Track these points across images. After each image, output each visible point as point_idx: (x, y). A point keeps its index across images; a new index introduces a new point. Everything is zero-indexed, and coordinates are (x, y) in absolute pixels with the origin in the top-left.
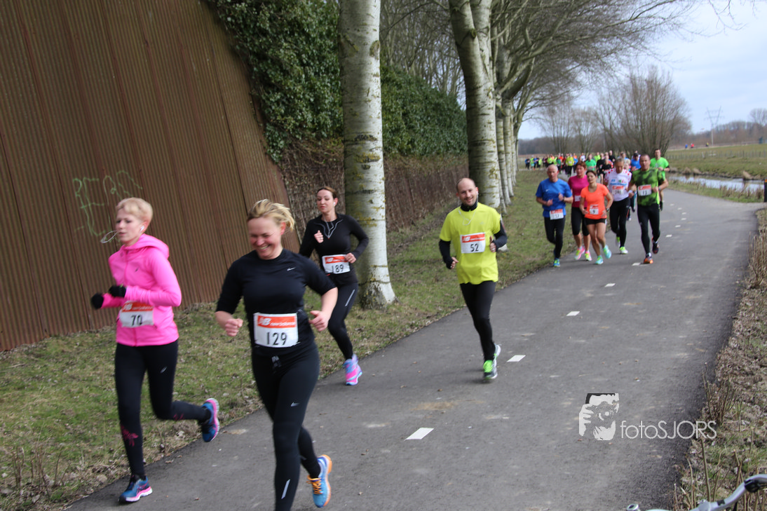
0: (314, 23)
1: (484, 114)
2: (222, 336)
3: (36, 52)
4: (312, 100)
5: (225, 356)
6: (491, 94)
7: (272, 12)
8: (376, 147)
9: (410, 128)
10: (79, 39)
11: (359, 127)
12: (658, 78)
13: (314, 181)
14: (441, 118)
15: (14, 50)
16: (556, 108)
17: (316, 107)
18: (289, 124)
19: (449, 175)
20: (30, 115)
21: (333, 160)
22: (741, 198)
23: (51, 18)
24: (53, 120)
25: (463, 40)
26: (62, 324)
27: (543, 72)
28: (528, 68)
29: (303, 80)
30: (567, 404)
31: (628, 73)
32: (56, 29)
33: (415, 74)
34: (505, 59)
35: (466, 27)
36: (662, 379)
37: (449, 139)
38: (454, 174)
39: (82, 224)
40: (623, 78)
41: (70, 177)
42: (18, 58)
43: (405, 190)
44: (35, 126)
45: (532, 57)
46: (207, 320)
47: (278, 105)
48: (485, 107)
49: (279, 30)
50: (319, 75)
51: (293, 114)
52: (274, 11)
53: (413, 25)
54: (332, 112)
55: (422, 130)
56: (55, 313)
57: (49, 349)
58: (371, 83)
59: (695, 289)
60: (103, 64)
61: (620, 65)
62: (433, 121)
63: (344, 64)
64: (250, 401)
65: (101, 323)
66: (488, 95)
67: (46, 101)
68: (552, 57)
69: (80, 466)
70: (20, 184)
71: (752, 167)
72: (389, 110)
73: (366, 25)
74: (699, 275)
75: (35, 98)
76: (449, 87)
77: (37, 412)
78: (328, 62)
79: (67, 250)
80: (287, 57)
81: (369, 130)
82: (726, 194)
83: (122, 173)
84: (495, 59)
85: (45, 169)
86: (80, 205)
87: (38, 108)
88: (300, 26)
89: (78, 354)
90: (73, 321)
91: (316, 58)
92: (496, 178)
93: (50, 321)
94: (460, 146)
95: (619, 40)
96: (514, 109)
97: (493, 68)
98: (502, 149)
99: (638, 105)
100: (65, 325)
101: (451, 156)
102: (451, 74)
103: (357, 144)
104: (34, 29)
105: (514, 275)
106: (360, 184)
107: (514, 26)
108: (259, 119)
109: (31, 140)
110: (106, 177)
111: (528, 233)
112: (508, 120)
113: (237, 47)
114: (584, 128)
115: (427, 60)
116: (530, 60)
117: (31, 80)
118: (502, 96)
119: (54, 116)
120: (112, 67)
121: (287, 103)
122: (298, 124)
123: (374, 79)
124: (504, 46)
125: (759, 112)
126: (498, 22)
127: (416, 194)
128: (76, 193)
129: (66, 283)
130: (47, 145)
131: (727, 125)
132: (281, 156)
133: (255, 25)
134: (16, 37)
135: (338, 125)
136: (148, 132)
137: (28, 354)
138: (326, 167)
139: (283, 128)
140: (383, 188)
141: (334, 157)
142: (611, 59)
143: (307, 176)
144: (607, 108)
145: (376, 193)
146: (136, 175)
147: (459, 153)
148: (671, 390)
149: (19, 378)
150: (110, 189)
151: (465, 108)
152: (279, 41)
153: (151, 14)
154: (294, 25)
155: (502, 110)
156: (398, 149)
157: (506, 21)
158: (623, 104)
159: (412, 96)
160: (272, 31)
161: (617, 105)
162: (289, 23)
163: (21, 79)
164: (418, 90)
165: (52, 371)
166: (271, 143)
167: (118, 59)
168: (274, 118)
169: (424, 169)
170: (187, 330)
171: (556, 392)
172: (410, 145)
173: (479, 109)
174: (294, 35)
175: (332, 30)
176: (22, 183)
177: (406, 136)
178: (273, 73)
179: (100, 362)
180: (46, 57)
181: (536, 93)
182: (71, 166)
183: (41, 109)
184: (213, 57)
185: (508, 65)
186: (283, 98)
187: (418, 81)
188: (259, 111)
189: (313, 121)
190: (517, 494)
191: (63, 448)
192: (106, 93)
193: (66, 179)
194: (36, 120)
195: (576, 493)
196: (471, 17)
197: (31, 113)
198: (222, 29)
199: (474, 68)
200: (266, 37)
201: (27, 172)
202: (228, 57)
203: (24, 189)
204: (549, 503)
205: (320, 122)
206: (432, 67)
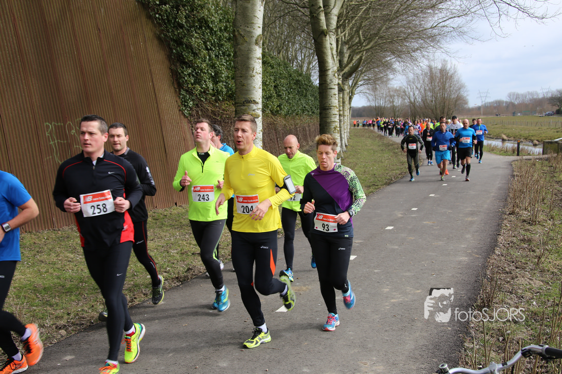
0: (216, 21)
1: (332, 89)
3: (21, 33)
4: (213, 74)
7: (187, 12)
8: (257, 108)
9: (279, 96)
10: (52, 25)
11: (247, 94)
12: (448, 69)
14: (299, 90)
15: (6, 31)
16: (377, 86)
17: (215, 79)
18: (197, 90)
19: (304, 129)
20: (16, 78)
21: (226, 117)
22: (501, 152)
23: (33, 10)
24: (32, 82)
25: (318, 36)
27: (371, 61)
28: (361, 57)
29: (207, 60)
30: (386, 290)
31: (428, 64)
32: (36, 18)
33: (282, 59)
34: (345, 51)
35: (321, 28)
36: (451, 275)
37: (304, 105)
38: (307, 129)
39: (50, 155)
40: (425, 67)
41: (43, 121)
42: (9, 37)
43: (274, 139)
44: (19, 85)
45: (363, 51)
47: (190, 77)
48: (332, 83)
49: (192, 24)
50: (218, 57)
51: (199, 83)
52: (189, 11)
53: (282, 25)
54: (226, 83)
55: (287, 98)
57: (25, 241)
58: (255, 64)
59: (472, 214)
60: (68, 43)
61: (422, 59)
62: (295, 92)
63: (237, 50)
65: (62, 224)
66: (334, 76)
67: (27, 68)
68: (377, 51)
69: (47, 324)
71: (508, 131)
72: (265, 83)
73: (253, 23)
74: (475, 204)
75: (20, 66)
76: (305, 69)
77: (17, 285)
78: (224, 48)
79: (39, 172)
80: (196, 44)
81: (252, 96)
82: (492, 150)
85: (26, 115)
86: (50, 141)
87: (22, 73)
88: (206, 22)
89: (45, 245)
90: (42, 222)
91: (217, 45)
92: (338, 133)
94: (312, 110)
95: (422, 41)
96: (349, 86)
97: (337, 57)
98: (341, 113)
99: (433, 86)
100: (36, 225)
101: (306, 116)
102: (307, 61)
103: (244, 106)
104: (21, 17)
107: (351, 29)
108: (176, 86)
109: (16, 95)
110: (68, 122)
112: (346, 93)
113: (162, 35)
114: (396, 101)
115: (291, 50)
116: (362, 53)
117: (17, 53)
118: (342, 76)
119: (33, 79)
120: (74, 46)
121: (195, 75)
122: (202, 90)
123: (257, 61)
124: (345, 42)
125: (514, 94)
126: (341, 25)
128: (47, 133)
129: (38, 195)
130: (27, 99)
131: (492, 102)
132: (190, 112)
133: (175, 21)
134: (7, 22)
135: (230, 92)
136: (99, 92)
138: (220, 121)
139: (192, 93)
140: (262, 137)
141: (226, 114)
142: (417, 54)
144: (412, 87)
148: (456, 283)
150: (71, 131)
151: (318, 82)
152: (192, 32)
153: (102, 10)
154: (202, 22)
155: (342, 86)
156: (270, 110)
157: (347, 25)
158: (423, 86)
159: (280, 74)
160: (187, 26)
161: (419, 86)
162: (199, 20)
163: (11, 52)
164: (285, 70)
165: (27, 257)
166: (184, 103)
167: (78, 40)
168: (186, 86)
169: (287, 124)
171: (378, 282)
172: (278, 108)
173: (328, 85)
174: (202, 29)
175: (228, 26)
176: (9, 125)
177: (276, 102)
178: (186, 54)
179: (61, 252)
181: (365, 75)
182: (44, 114)
183: (23, 73)
184: (145, 41)
185: (347, 55)
186: (193, 72)
187: (285, 64)
188: (176, 80)
189: (213, 89)
190: (352, 352)
191: (35, 310)
192: (70, 64)
193: (40, 122)
194: (20, 81)
195: (393, 353)
196: (325, 21)
197: (17, 76)
198: (152, 22)
199: (325, 56)
200: (182, 29)
201: (13, 117)
202: (156, 42)
203: (10, 129)
204: (374, 358)
205: (218, 90)
206: (294, 54)
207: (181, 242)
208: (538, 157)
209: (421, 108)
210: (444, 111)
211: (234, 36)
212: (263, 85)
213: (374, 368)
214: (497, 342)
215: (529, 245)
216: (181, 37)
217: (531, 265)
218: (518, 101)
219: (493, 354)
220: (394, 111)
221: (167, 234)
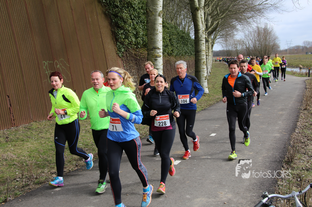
0: (136, 3)
1: (202, 40)
3: (30, 12)
4: (135, 33)
8: (160, 52)
9: (172, 45)
10: (46, 7)
11: (154, 44)
12: (268, 28)
13: (135, 65)
14: (183, 42)
15: (22, 11)
16: (228, 39)
17: (136, 36)
18: (126, 42)
20: (27, 37)
21: (143, 57)
22: (299, 75)
24: (36, 39)
25: (194, 11)
26: (38, 117)
27: (224, 24)
28: (218, 23)
29: (132, 25)
31: (256, 25)
32: (38, 4)
33: (173, 24)
34: (209, 19)
35: (196, 6)
36: (270, 144)
37: (186, 50)
39: (46, 79)
40: (255, 27)
41: (42, 61)
42: (23, 14)
43: (169, 69)
44: (29, 41)
45: (220, 19)
47: (122, 35)
48: (202, 37)
49: (123, 6)
50: (138, 24)
51: (127, 38)
53: (173, 5)
54: (142, 38)
55: (176, 46)
56: (35, 113)
57: (33, 126)
58: (159, 27)
59: (282, 110)
60: (55, 17)
61: (253, 23)
62: (181, 43)
63: (148, 19)
66: (203, 33)
67: (33, 31)
68: (227, 19)
69: (46, 171)
70: (23, 63)
71: (303, 63)
72: (164, 38)
73: (157, 4)
74: (284, 105)
75: (29, 30)
76: (186, 30)
77: (29, 150)
78: (141, 19)
79: (40, 89)
80: (126, 16)
81: (157, 45)
82: (293, 74)
83: (62, 60)
85: (32, 57)
86: (46, 72)
88: (131, 4)
89: (44, 128)
90: (42, 116)
91: (137, 17)
92: (205, 65)
93: (33, 116)
94: (190, 52)
95: (253, 13)
96: (212, 39)
97: (204, 23)
98: (207, 54)
99: (259, 38)
100: (39, 118)
101: (187, 56)
102: (187, 25)
103: (152, 50)
104: (29, 3)
105: (211, 103)
107: (213, 6)
108: (114, 40)
109: (27, 46)
110: (56, 61)
111: (216, 87)
112: (209, 43)
113: (107, 12)
114: (238, 47)
115: (178, 19)
118: (208, 33)
119: (36, 37)
120: (58, 19)
121: (125, 34)
122: (129, 42)
123: (160, 25)
124: (209, 14)
125: (306, 42)
126: (207, 5)
127: (173, 71)
128: (44, 67)
129: (40, 101)
130: (33, 48)
131: (294, 47)
132: (123, 54)
133: (114, 4)
134: (22, 6)
135: (145, 43)
136: (72, 44)
137: (25, 128)
138: (139, 59)
139: (124, 44)
140: (162, 68)
141: (143, 56)
142: (250, 20)
143: (132, 63)
144: (247, 39)
146: (67, 60)
148: (273, 148)
149: (22, 137)
150: (57, 65)
151: (194, 37)
152: (123, 10)
154: (129, 4)
155: (207, 39)
156: (167, 53)
157: (210, 4)
158: (254, 38)
159: (173, 33)
160: (121, 6)
161: (251, 38)
162: (127, 3)
163: (24, 23)
164: (175, 31)
165: (34, 135)
166: (119, 49)
167: (61, 16)
168: (120, 40)
172: (171, 52)
173: (200, 38)
174: (129, 8)
175: (143, 6)
176: (24, 63)
177: (170, 48)
178: (120, 22)
180: (33, 14)
181: (220, 33)
182: (43, 56)
183: (31, 34)
184: (97, 16)
185: (210, 22)
186: (124, 32)
187: (175, 27)
188: (115, 37)
189: (135, 41)
190: (214, 187)
191: (39, 164)
192: (56, 29)
193: (40, 61)
194: (29, 39)
195: (237, 187)
196: (197, 2)
197: (28, 36)
198: (101, 5)
199: (198, 22)
200: (118, 8)
201: (26, 58)
202: (103, 16)
203: (24, 65)
204: (227, 190)
205: (138, 42)
206: (180, 22)
209: (252, 51)
210: (266, 52)
211: (147, 11)
212: (163, 39)
213: (226, 195)
214: (297, 182)
216: (117, 13)
218: (309, 46)
219: (294, 188)
220: (237, 53)
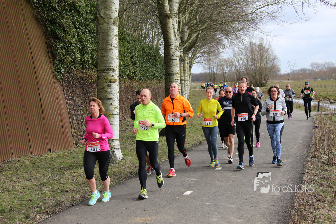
0: (83, 6)
1: (175, 59)
2: (24, 177)
4: (81, 47)
5: (24, 189)
6: (178, 48)
8: (115, 75)
9: (134, 65)
11: (106, 63)
12: (264, 44)
13: (81, 92)
14: (150, 60)
16: (211, 58)
17: (83, 51)
18: (68, 60)
21: (91, 81)
25: (163, 19)
27: (205, 38)
28: (198, 35)
29: (76, 36)
30: (215, 219)
31: (249, 41)
33: (137, 36)
34: (186, 30)
35: (166, 12)
36: (266, 207)
38: (157, 90)
40: (246, 43)
43: (130, 98)
45: (200, 30)
46: (16, 167)
47: (62, 49)
48: (175, 55)
49: (63, 8)
50: (85, 34)
51: (70, 55)
53: (137, 10)
54: (91, 54)
55: (140, 66)
58: (113, 40)
61: (245, 37)
62: (147, 62)
63: (98, 29)
64: (38, 216)
66: (176, 49)
68: (210, 30)
72: (123, 55)
73: (111, 8)
76: (155, 44)
78: (90, 27)
80: (67, 23)
81: (111, 65)
84: (180, 30)
88: (75, 7)
91: (84, 25)
94: (160, 76)
95: (244, 23)
96: (189, 57)
97: (179, 35)
98: (183, 78)
99: (253, 58)
101: (156, 81)
102: (156, 38)
103: (104, 72)
106: (106, 94)
107: (190, 13)
108: (50, 57)
112: (186, 63)
113: (39, 16)
114: (225, 69)
115: (144, 29)
116: (198, 32)
118: (183, 50)
121: (66, 48)
122: (72, 60)
123: (115, 37)
124: (185, 23)
125: (315, 64)
126: (182, 10)
131: (299, 70)
132: (62, 77)
133: (50, 5)
135: (95, 62)
138: (87, 84)
139: (64, 62)
140: (118, 97)
141: (92, 79)
142: (240, 33)
143: (77, 89)
144: (237, 58)
145: (115, 100)
147: (159, 79)
148: (270, 213)
151: (164, 55)
152: (63, 14)
154: (72, 6)
155: (183, 57)
156: (127, 76)
157: (187, 11)
158: (246, 57)
159: (135, 48)
161: (243, 58)
162: (69, 5)
164: (139, 45)
166: (57, 70)
168: (59, 56)
170: (3, 174)
171: (209, 213)
172: (134, 74)
173: (171, 56)
174: (71, 12)
175: (93, 10)
177: (132, 69)
178: (59, 32)
181: (201, 49)
184: (25, 21)
185: (187, 34)
186: (64, 46)
187: (139, 40)
188: (51, 52)
189: (81, 59)
196: (168, 7)
198: (30, 5)
199: (169, 34)
200: (56, 12)
202: (34, 22)
205: (85, 60)
206: (146, 33)
207: (52, 182)
208: (333, 112)
210: (262, 76)
211: (97, 17)
212: (121, 56)
215: (328, 182)
216: (55, 18)
217: (329, 199)
218: (318, 69)
220: (224, 78)
221: (41, 175)
